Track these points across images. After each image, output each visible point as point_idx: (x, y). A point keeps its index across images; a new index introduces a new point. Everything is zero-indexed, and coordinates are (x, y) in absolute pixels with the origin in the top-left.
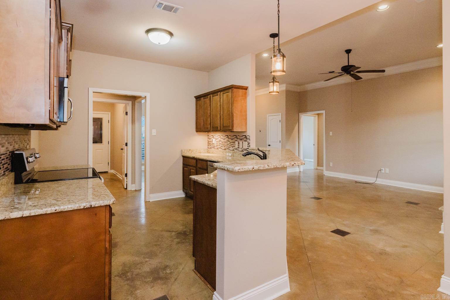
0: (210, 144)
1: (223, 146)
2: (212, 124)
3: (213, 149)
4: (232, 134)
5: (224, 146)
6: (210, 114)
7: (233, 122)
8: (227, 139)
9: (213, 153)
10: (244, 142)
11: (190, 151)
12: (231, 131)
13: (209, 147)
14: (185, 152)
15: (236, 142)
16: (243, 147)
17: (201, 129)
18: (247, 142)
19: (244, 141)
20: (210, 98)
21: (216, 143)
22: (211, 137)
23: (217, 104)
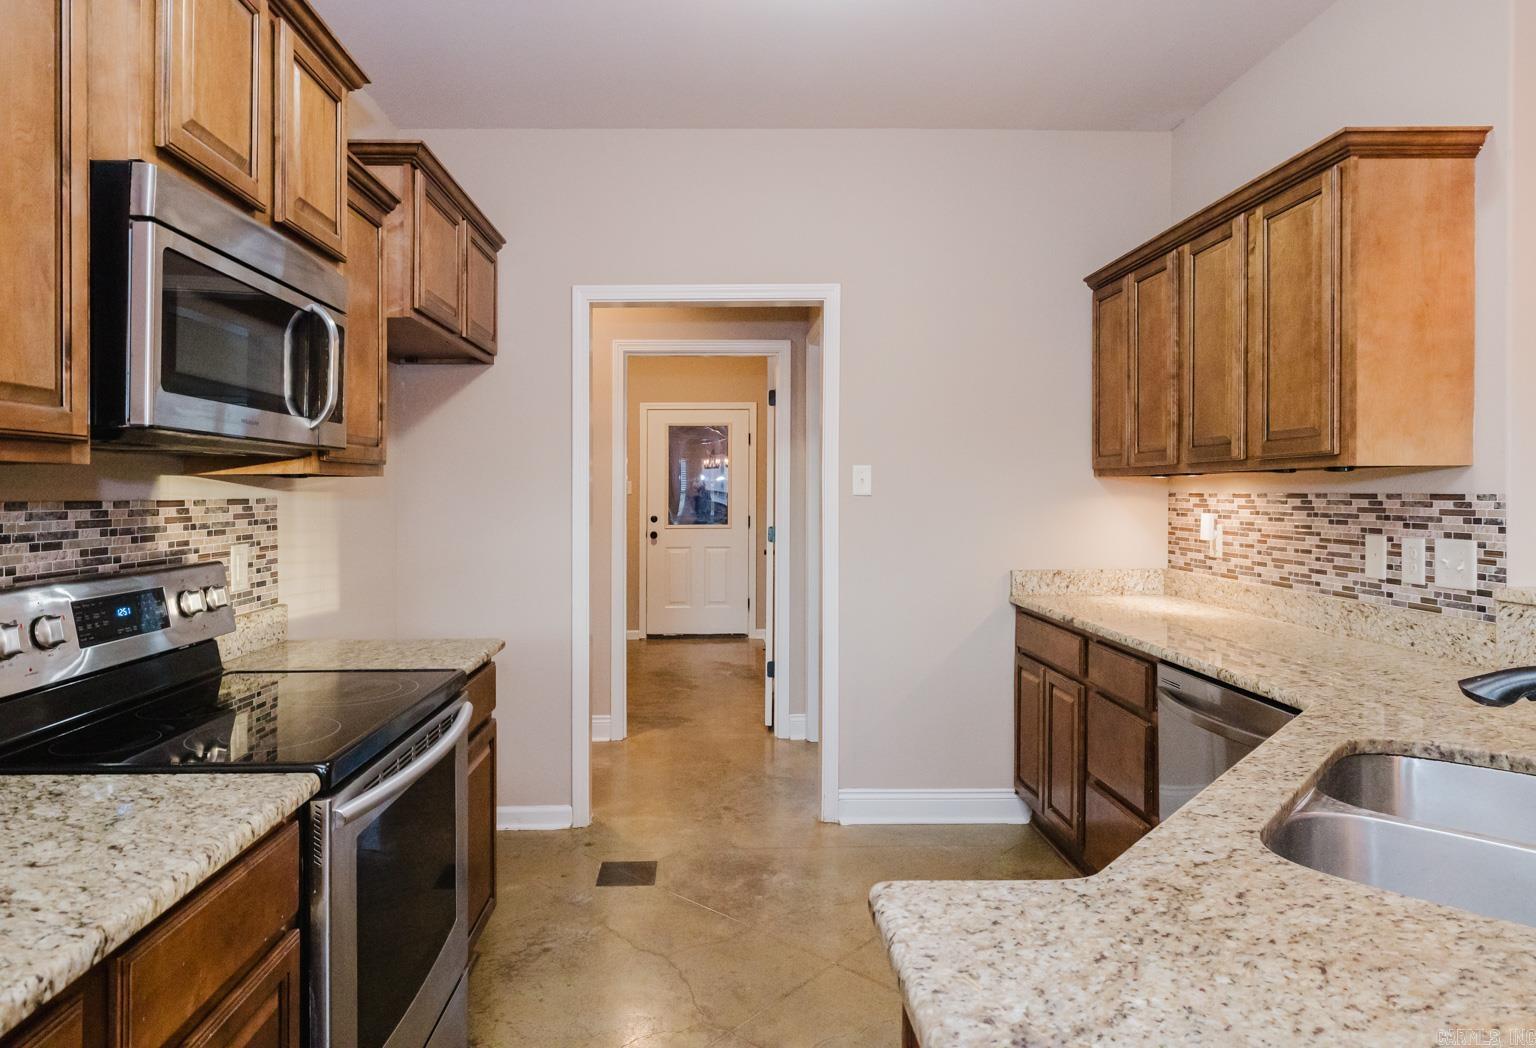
0: (1183, 544)
1: (1267, 559)
2: (1187, 423)
3: (1199, 573)
4: (1340, 488)
5: (1279, 563)
6: (1180, 366)
7: (1353, 401)
8: (1301, 517)
9: (1198, 597)
10: (1441, 544)
11: (1057, 579)
12: (1331, 464)
13: (1180, 561)
14: (1029, 587)
15: (1370, 538)
16: (1430, 579)
17: (1125, 461)
18: (1474, 543)
19: (1448, 535)
20: (1180, 268)
21: (1220, 539)
22: (1190, 505)
23: (1223, 291)
